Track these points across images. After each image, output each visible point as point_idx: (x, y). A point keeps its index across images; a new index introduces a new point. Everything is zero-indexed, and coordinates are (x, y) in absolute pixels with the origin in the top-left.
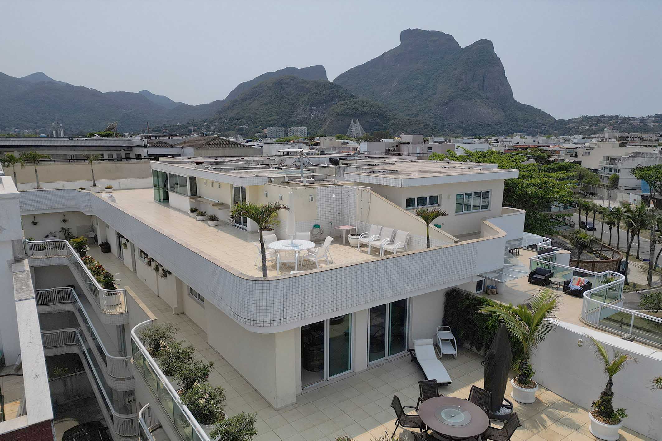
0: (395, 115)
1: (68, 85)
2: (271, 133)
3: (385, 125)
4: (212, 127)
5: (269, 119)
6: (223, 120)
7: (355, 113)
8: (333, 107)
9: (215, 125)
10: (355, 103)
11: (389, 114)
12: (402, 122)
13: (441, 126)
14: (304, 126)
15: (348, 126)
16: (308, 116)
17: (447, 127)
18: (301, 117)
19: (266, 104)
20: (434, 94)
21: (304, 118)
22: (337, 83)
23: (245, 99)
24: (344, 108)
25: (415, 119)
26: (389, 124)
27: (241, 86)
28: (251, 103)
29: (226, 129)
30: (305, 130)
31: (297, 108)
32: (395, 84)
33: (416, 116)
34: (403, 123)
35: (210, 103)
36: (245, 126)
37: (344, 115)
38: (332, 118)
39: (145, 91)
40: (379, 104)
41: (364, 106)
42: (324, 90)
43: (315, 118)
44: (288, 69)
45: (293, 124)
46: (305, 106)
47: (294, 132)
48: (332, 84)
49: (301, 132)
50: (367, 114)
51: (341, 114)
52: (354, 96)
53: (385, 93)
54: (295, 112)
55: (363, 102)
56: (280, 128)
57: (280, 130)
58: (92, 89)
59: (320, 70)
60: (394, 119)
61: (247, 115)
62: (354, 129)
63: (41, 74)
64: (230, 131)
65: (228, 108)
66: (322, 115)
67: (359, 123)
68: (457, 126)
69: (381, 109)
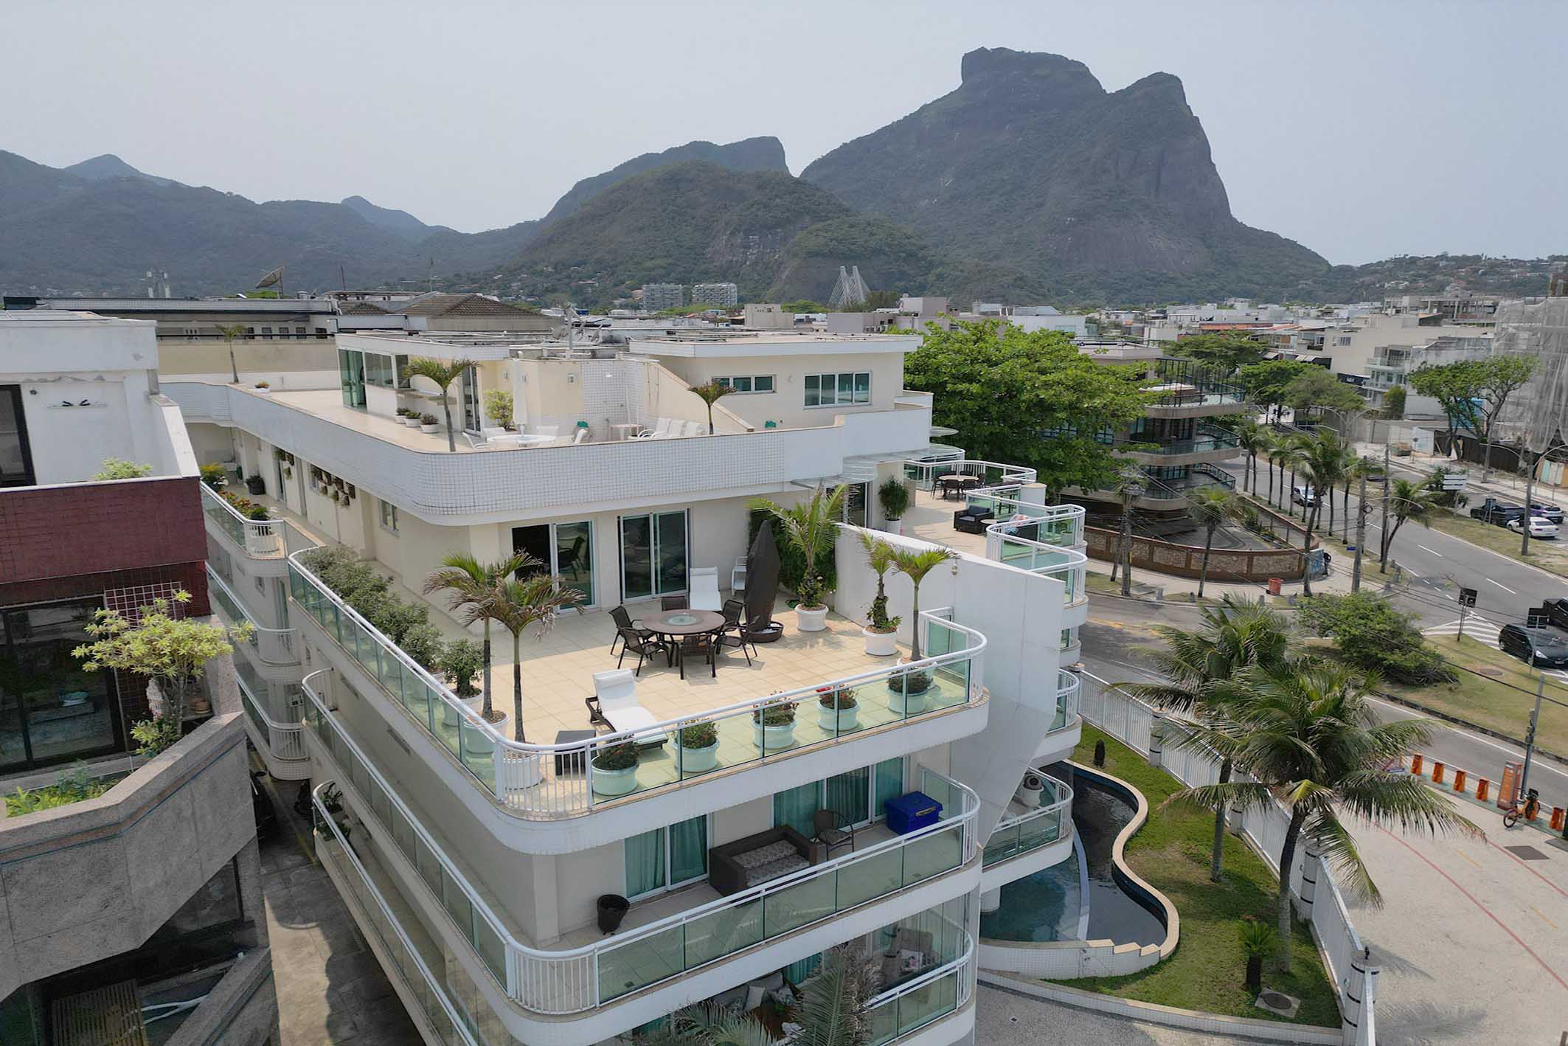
0: (945, 256)
1: (175, 186)
2: (653, 299)
3: (920, 279)
4: (514, 284)
5: (649, 264)
6: (539, 268)
7: (851, 250)
8: (800, 235)
9: (520, 280)
10: (852, 226)
11: (932, 253)
12: (962, 271)
14: (731, 282)
15: (834, 281)
16: (740, 258)
17: (1070, 285)
18: (723, 260)
19: (641, 229)
20: (1040, 205)
21: (731, 261)
22: (809, 180)
23: (592, 218)
24: (825, 237)
25: (993, 265)
26: (931, 278)
27: (582, 187)
28: (604, 228)
29: (547, 290)
30: (733, 290)
31: (714, 239)
32: (947, 181)
33: (997, 257)
35: (511, 228)
36: (591, 282)
37: (824, 255)
38: (795, 263)
39: (358, 200)
40: (909, 231)
41: (872, 234)
42: (776, 196)
43: (756, 263)
44: (694, 146)
45: (705, 276)
46: (733, 233)
47: (706, 295)
48: (797, 181)
49: (720, 297)
50: (877, 252)
51: (817, 254)
52: (847, 210)
53: (924, 203)
54: (710, 248)
55: (869, 224)
56: (672, 286)
57: (672, 290)
58: (231, 193)
59: (770, 148)
60: (942, 264)
61: (596, 256)
62: (847, 290)
63: (111, 160)
64: (556, 294)
65: (551, 240)
66: (772, 254)
67: (858, 276)
68: (1092, 282)
69: (912, 240)
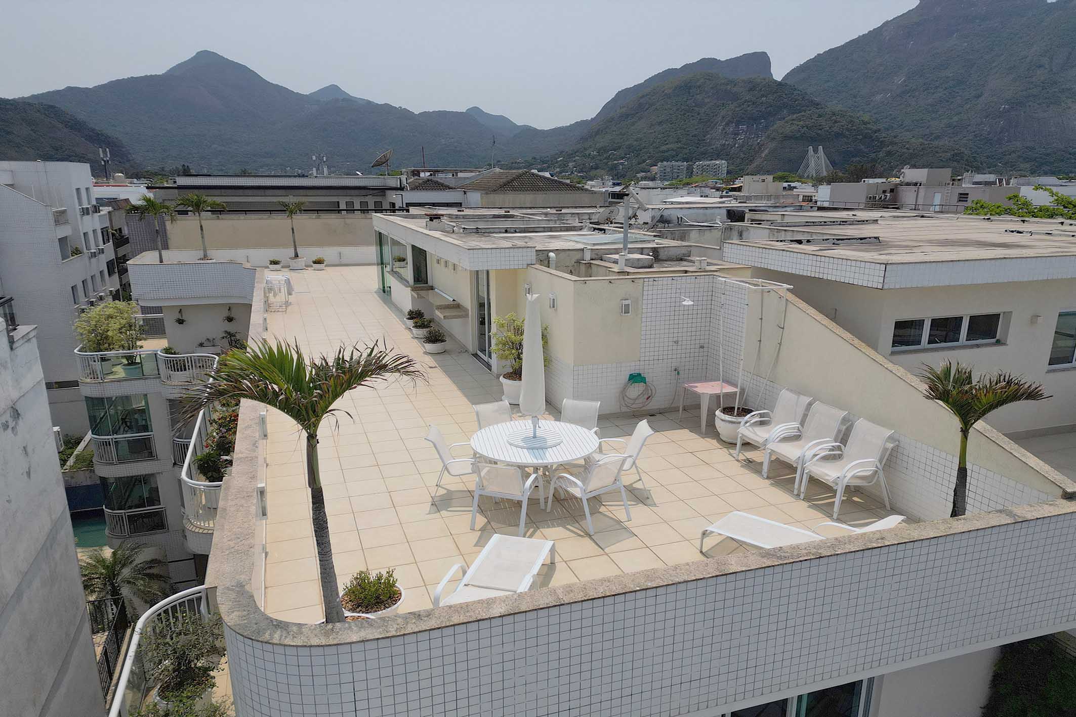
0: (895, 137)
1: (369, 102)
2: (665, 173)
3: (873, 155)
4: (570, 164)
5: (664, 148)
6: (587, 153)
7: (817, 134)
8: (779, 124)
9: (575, 161)
10: (820, 116)
11: (884, 135)
12: (907, 148)
13: (988, 157)
14: (722, 159)
15: (803, 156)
16: (731, 142)
17: (999, 159)
18: (718, 144)
19: (660, 123)
20: (978, 97)
21: (725, 144)
22: (789, 82)
23: (625, 116)
24: (798, 125)
25: (936, 143)
26: (881, 154)
27: (622, 95)
28: (633, 124)
29: (592, 168)
30: (723, 166)
31: (712, 129)
32: (900, 80)
33: (938, 138)
34: (911, 151)
35: (571, 125)
36: (622, 161)
37: (796, 138)
38: (772, 145)
39: (476, 110)
40: (866, 118)
41: (836, 122)
42: (763, 96)
43: (742, 146)
44: (704, 61)
45: (704, 156)
46: (727, 124)
47: (703, 169)
48: (780, 84)
49: (716, 171)
50: (838, 135)
51: (791, 137)
52: (818, 104)
53: (878, 97)
54: (709, 136)
55: (834, 114)
56: (679, 163)
57: (679, 166)
58: (400, 107)
59: (761, 60)
60: (892, 143)
61: (627, 143)
62: (812, 164)
63: (334, 88)
64: (598, 171)
65: (597, 133)
66: (755, 139)
67: (822, 152)
68: (1019, 157)
69: (868, 126)
